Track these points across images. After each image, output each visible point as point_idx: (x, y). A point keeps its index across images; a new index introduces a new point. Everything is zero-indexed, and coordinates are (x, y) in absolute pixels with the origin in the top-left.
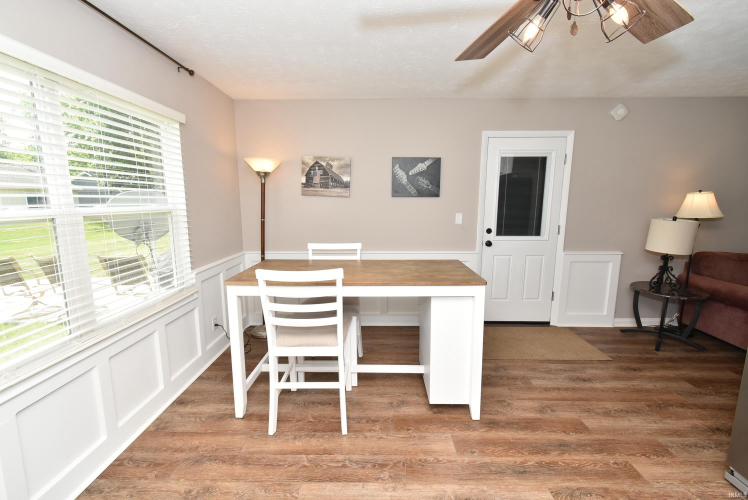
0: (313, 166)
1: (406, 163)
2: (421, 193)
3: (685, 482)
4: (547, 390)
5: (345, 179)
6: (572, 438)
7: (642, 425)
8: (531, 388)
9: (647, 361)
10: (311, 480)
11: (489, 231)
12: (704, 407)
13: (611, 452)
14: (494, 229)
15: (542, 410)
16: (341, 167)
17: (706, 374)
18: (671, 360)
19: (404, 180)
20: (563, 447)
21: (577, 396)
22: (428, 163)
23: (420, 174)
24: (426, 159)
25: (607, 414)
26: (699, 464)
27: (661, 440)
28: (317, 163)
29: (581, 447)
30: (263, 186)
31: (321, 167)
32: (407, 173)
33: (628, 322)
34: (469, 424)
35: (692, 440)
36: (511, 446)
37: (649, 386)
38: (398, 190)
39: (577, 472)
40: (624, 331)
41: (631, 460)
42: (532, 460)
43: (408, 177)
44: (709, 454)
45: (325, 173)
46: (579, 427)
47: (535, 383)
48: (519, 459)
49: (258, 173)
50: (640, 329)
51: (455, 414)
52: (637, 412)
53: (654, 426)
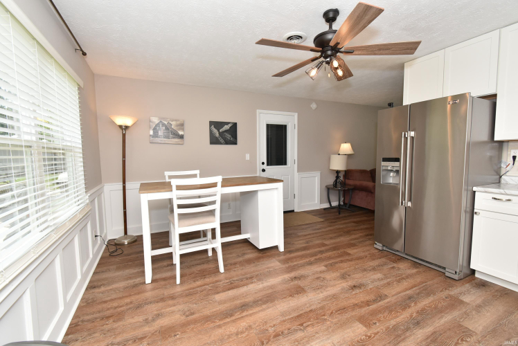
0: (158, 124)
1: (217, 125)
2: (227, 143)
3: (364, 252)
4: (306, 235)
5: (181, 133)
6: (323, 248)
7: (344, 239)
8: (299, 236)
9: (337, 218)
10: (218, 293)
11: (263, 163)
12: (361, 229)
13: (338, 249)
14: (265, 162)
15: (307, 243)
16: (177, 126)
17: (358, 219)
18: (345, 217)
19: (217, 135)
20: (321, 252)
21: (318, 235)
22: (230, 125)
23: (226, 131)
24: (229, 123)
25: (331, 238)
26: (366, 246)
27: (352, 242)
28: (161, 122)
29: (327, 251)
30: (124, 136)
31: (163, 125)
32: (218, 131)
33: (326, 205)
34: (280, 254)
35: (362, 240)
36: (302, 257)
37: (342, 226)
38: (214, 141)
39: (330, 258)
40: (325, 209)
41: (345, 250)
42: (312, 259)
43: (220, 133)
44: (368, 242)
45: (167, 129)
46: (324, 245)
47: (300, 234)
48: (308, 260)
49: (120, 126)
50: (332, 208)
51: (273, 252)
52: (341, 236)
53: (348, 239)
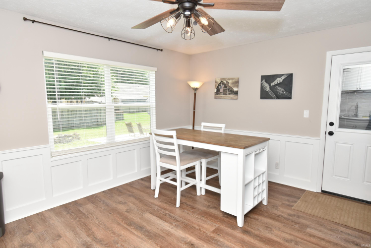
0: (220, 83)
1: (268, 79)
2: (279, 97)
4: (312, 236)
5: (235, 89)
11: (332, 124)
14: (336, 123)
16: (233, 83)
19: (268, 89)
22: (283, 78)
23: (278, 84)
24: (283, 75)
28: (222, 81)
30: (195, 94)
31: (223, 83)
32: (270, 85)
36: (242, 242)
38: (264, 95)
43: (271, 87)
45: (226, 87)
47: (309, 230)
49: (193, 88)
